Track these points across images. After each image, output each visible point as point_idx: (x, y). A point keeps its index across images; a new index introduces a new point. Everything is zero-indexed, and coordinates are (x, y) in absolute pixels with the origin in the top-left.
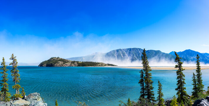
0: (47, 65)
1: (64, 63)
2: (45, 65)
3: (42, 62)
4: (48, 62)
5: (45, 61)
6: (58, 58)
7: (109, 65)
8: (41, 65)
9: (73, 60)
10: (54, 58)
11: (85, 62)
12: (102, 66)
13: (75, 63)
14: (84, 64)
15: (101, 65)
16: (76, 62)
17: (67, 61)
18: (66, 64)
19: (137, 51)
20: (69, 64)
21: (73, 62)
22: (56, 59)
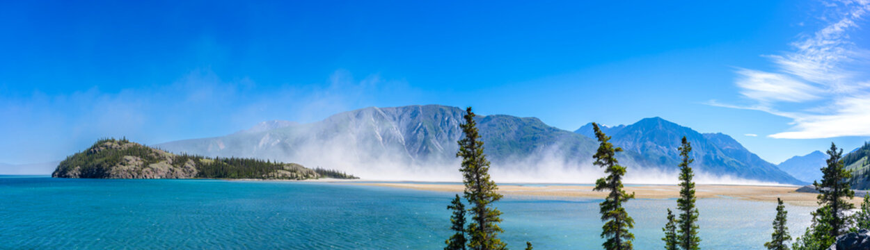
0: (82, 171)
1: (146, 165)
2: (76, 170)
3: (64, 158)
4: (87, 158)
5: (76, 155)
6: (125, 141)
7: (323, 173)
8: (62, 172)
9: (179, 152)
10: (109, 144)
11: (226, 161)
12: (292, 178)
13: (187, 165)
14: (220, 170)
15: (288, 173)
16: (192, 158)
17: (157, 154)
18: (153, 170)
19: (443, 118)
20: (163, 167)
21: (180, 161)
22: (115, 145)
